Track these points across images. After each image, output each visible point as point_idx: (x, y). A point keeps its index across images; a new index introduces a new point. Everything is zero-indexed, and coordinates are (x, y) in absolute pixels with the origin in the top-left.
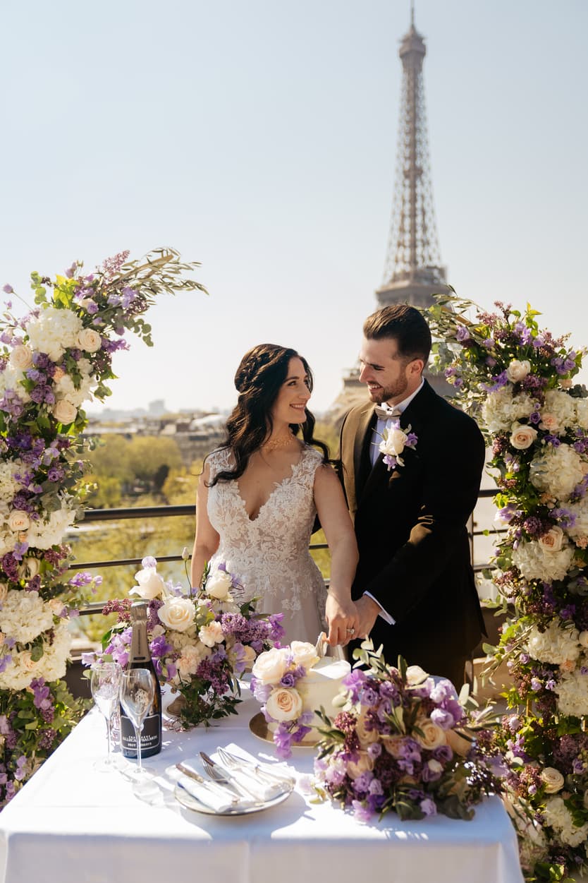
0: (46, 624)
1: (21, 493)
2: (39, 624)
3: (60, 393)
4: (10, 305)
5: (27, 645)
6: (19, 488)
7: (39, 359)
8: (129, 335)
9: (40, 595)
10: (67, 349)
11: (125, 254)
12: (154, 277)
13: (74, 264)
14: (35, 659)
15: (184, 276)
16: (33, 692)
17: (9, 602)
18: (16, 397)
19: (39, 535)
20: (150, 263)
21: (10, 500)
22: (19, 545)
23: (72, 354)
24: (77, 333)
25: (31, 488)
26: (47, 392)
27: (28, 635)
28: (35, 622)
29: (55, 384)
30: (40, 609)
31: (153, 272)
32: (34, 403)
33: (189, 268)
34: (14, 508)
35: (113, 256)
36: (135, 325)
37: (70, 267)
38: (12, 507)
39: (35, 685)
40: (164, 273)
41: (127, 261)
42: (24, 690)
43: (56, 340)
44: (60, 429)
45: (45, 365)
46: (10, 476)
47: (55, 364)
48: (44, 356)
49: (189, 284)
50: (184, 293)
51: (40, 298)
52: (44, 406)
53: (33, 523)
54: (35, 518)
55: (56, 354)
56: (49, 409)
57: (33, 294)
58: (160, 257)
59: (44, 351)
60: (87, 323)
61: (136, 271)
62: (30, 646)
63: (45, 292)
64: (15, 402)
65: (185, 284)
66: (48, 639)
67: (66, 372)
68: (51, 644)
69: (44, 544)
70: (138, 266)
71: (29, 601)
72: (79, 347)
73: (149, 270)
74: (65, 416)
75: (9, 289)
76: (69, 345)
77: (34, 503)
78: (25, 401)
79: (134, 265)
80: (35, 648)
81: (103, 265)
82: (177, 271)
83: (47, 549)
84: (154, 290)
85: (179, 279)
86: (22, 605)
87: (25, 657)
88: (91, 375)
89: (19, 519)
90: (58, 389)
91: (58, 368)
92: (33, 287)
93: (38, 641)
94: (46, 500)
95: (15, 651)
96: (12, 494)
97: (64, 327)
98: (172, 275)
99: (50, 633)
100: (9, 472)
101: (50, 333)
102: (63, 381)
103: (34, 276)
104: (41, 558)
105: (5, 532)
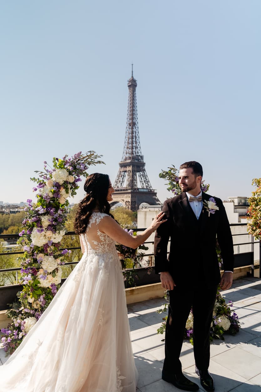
0: (56, 266)
1: (49, 225)
2: (54, 266)
3: (61, 195)
4: (46, 167)
5: (50, 273)
6: (49, 224)
7: (56, 184)
8: (82, 177)
9: (54, 257)
10: (64, 181)
11: (81, 152)
12: (88, 160)
13: (65, 156)
14: (54, 277)
15: (98, 159)
16: (51, 288)
17: (45, 259)
18: (48, 196)
19: (54, 238)
20: (87, 156)
21: (46, 227)
22: (49, 241)
23: (66, 183)
24: (68, 176)
25: (53, 223)
26: (58, 194)
27: (50, 270)
28: (53, 265)
29: (60, 191)
30: (54, 262)
31: (88, 158)
32: (54, 197)
33: (100, 157)
34: (47, 230)
35: (77, 153)
36: (84, 173)
37: (64, 156)
38: (46, 230)
39: (52, 286)
40: (92, 159)
41: (81, 155)
42: (48, 288)
43: (61, 178)
44: (61, 206)
45: (57, 186)
46: (47, 220)
47: (61, 186)
48: (58, 183)
49: (99, 162)
50: (98, 165)
51: (55, 166)
52: (57, 198)
53: (54, 235)
54: (54, 233)
55: (61, 182)
56: (59, 200)
57: (53, 164)
58: (90, 154)
59: (58, 182)
60: (70, 173)
61: (84, 158)
62: (52, 273)
63: (57, 164)
64: (48, 197)
65: (98, 162)
66: (56, 271)
67: (64, 188)
68: (57, 272)
69: (56, 241)
70: (84, 156)
71: (51, 258)
72: (68, 181)
73: (87, 158)
74: (62, 202)
75: (45, 163)
76: (65, 180)
77: (54, 228)
78: (51, 197)
79: (83, 156)
80: (53, 274)
81: (74, 156)
82: (96, 158)
83: (56, 243)
84: (89, 164)
85: (96, 160)
86: (49, 260)
87: (50, 277)
88: (71, 189)
89: (49, 233)
90: (61, 193)
91: (62, 187)
92: (53, 162)
93: (54, 271)
94: (58, 227)
95: (46, 275)
96: (47, 225)
97: (64, 175)
98: (94, 159)
99: (57, 269)
100: (46, 219)
101: (60, 176)
102: (63, 191)
103: (54, 159)
104: (54, 246)
105: (45, 237)
